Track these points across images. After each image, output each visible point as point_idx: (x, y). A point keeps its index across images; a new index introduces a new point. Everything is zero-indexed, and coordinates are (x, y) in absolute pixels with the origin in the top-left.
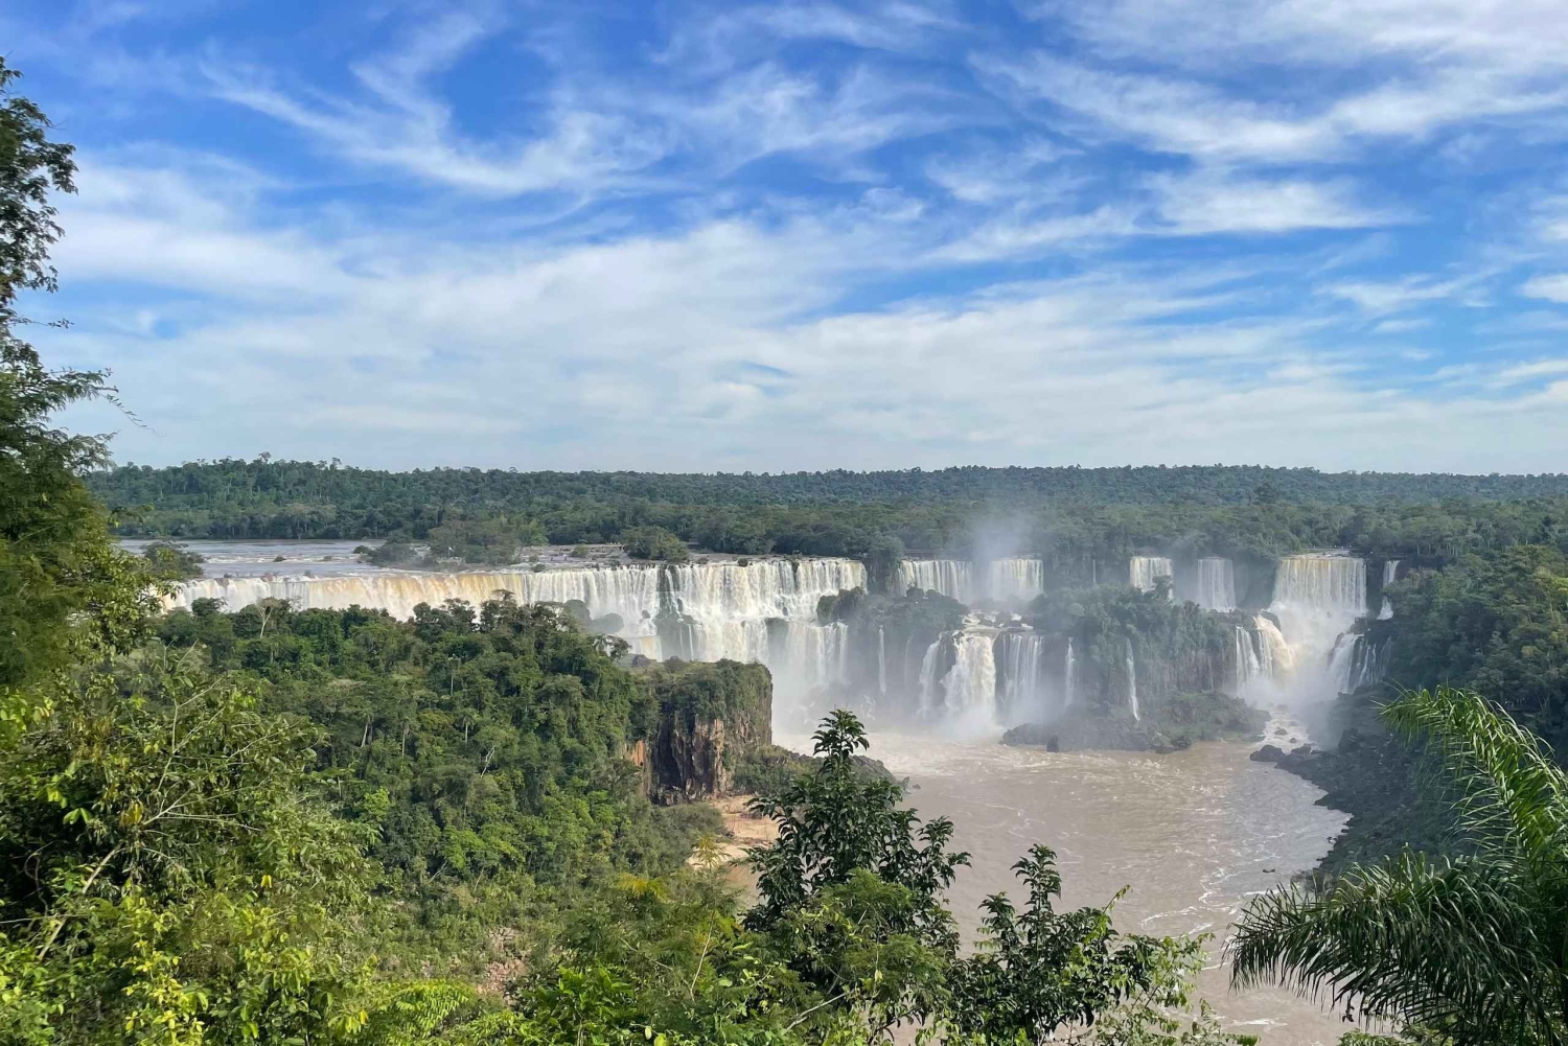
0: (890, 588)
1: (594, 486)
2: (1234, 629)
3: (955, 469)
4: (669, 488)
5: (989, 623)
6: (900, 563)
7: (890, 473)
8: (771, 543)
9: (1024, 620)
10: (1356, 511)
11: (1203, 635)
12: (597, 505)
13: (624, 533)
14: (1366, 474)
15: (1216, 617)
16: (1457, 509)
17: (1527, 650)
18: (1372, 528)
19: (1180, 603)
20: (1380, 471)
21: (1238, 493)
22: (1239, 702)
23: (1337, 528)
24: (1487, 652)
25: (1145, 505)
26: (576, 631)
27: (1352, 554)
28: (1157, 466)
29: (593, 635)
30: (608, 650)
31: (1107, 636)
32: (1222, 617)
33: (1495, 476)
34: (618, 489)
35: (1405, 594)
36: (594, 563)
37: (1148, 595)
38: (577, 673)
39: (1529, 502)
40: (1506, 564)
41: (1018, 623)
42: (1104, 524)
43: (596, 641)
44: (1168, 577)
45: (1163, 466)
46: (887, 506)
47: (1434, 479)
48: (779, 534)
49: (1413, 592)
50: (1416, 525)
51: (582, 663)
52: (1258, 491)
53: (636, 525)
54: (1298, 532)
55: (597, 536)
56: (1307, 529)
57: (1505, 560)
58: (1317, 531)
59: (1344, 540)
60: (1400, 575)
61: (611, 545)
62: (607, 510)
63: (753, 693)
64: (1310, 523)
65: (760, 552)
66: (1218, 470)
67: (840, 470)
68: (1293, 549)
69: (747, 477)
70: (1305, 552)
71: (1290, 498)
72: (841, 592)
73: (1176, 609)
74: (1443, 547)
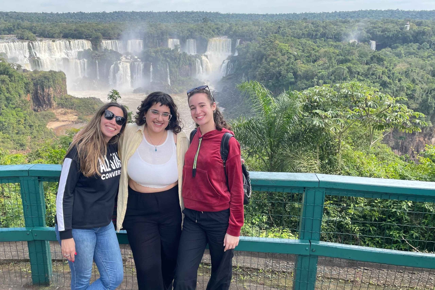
0: (99, 49)
1: (3, 16)
2: (196, 60)
3: (116, 12)
4: (27, 17)
5: (128, 59)
6: (101, 41)
7: (96, 13)
8: (62, 35)
9: (138, 58)
10: (230, 25)
11: (188, 61)
12: (5, 22)
13: (15, 31)
14: (233, 14)
15: (191, 57)
16: (256, 24)
17: (271, 64)
18: (234, 30)
19: (181, 52)
20: (237, 13)
21: (198, 20)
22: (197, 80)
23: (224, 30)
24: (261, 64)
25: (172, 23)
26: (4, 62)
27: (228, 38)
28: (175, 11)
29: (10, 63)
30: (15, 68)
31: (162, 62)
32: (193, 56)
33: (267, 14)
34: (11, 17)
35: (241, 49)
36: (7, 41)
37: (173, 50)
38: (7, 75)
39: (275, 22)
40: (268, 40)
41: (136, 59)
42: (160, 29)
43: (11, 65)
44: (179, 45)
45: (177, 11)
46: (96, 24)
47: (250, 15)
48: (64, 32)
49: (244, 48)
50: (246, 29)
51: (8, 72)
52: (203, 19)
53: (18, 29)
54: (214, 31)
55: (7, 32)
56: (216, 30)
57: (268, 39)
58: (219, 31)
59: (226, 33)
60: (241, 43)
61: (12, 35)
62: (9, 24)
63: (60, 80)
64: (217, 28)
65: (59, 38)
66: (192, 13)
67: (81, 12)
68: (213, 36)
69: (52, 14)
70: (216, 37)
71: (212, 21)
72: (84, 50)
73: (180, 54)
74: (252, 35)
